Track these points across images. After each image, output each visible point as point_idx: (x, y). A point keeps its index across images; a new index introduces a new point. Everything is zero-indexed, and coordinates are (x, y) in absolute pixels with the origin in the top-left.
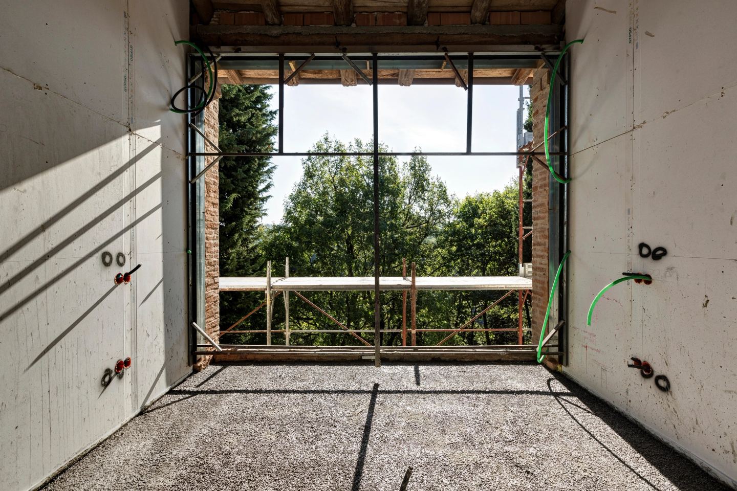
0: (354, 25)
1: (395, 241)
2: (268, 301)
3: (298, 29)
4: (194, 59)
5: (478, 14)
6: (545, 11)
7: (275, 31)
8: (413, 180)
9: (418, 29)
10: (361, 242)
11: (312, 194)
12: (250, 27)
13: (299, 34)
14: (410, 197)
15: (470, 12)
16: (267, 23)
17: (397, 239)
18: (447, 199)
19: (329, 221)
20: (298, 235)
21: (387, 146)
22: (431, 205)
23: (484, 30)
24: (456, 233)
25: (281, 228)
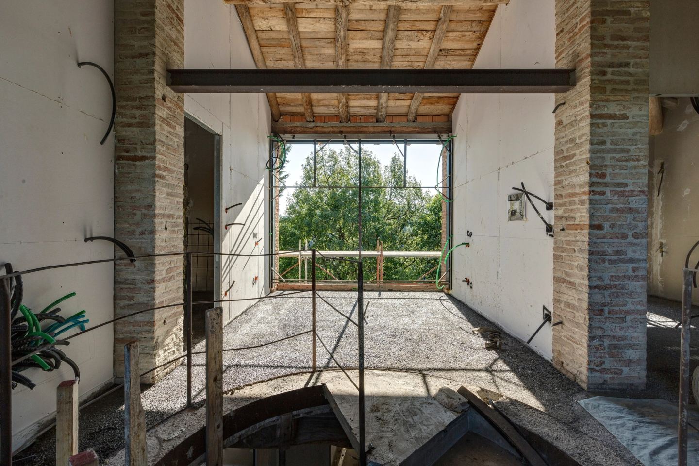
0: (349, 122)
1: (377, 230)
2: (300, 263)
3: (322, 124)
4: (273, 141)
5: (411, 118)
6: (444, 115)
7: (311, 125)
8: (393, 180)
9: (381, 124)
10: (350, 231)
11: (312, 192)
12: (298, 123)
13: (322, 127)
14: (391, 194)
15: (407, 116)
16: (307, 121)
17: (379, 228)
18: (421, 196)
19: (326, 215)
20: (300, 225)
21: (371, 152)
22: (408, 200)
23: (414, 124)
24: (426, 224)
25: (286, 219)
